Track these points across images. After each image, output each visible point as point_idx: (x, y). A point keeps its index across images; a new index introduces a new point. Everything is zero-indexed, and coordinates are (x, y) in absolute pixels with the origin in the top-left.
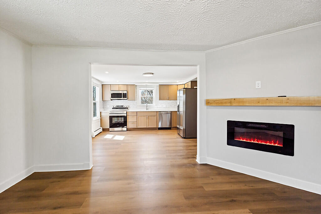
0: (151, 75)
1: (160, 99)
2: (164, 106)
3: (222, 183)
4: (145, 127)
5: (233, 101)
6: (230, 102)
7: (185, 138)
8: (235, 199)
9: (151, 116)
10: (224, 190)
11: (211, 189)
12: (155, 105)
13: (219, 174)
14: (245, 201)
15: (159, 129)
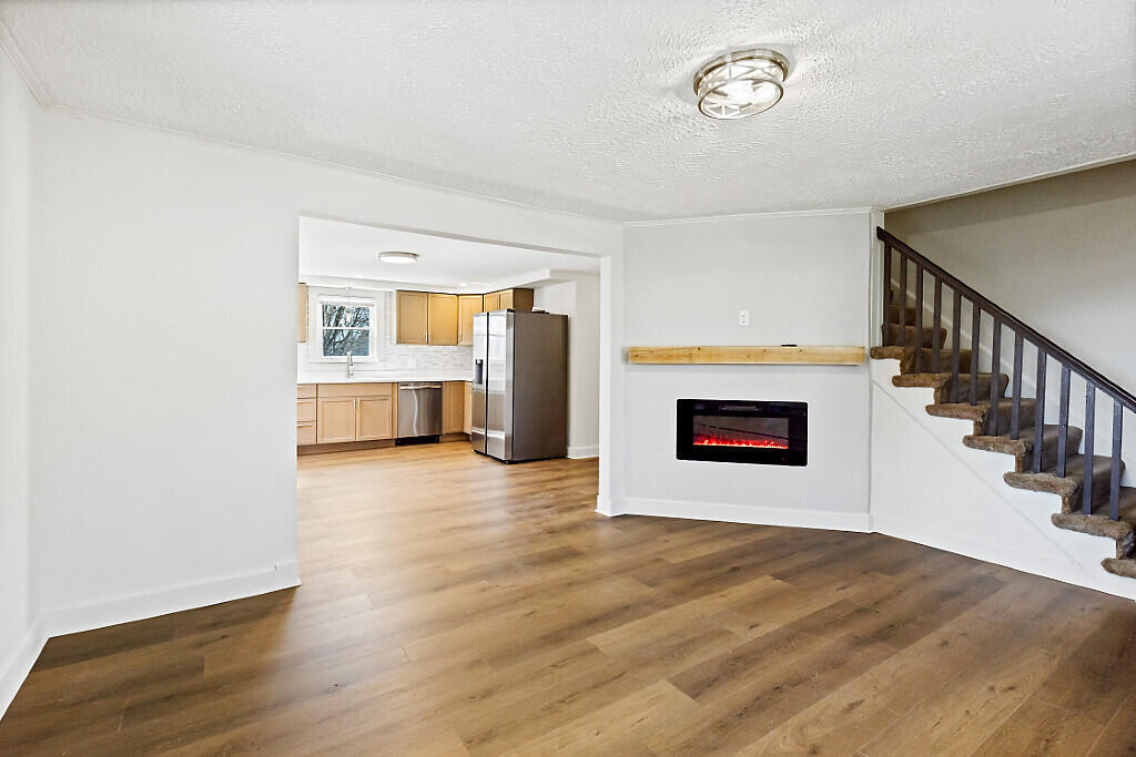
0: (410, 260)
1: (400, 341)
2: (411, 364)
3: (691, 545)
4: (351, 438)
5: (695, 352)
6: (690, 356)
7: (511, 462)
8: (735, 565)
9: (373, 398)
10: (702, 557)
11: (681, 559)
12: (376, 360)
13: (671, 530)
14: (754, 565)
15: (397, 445)
